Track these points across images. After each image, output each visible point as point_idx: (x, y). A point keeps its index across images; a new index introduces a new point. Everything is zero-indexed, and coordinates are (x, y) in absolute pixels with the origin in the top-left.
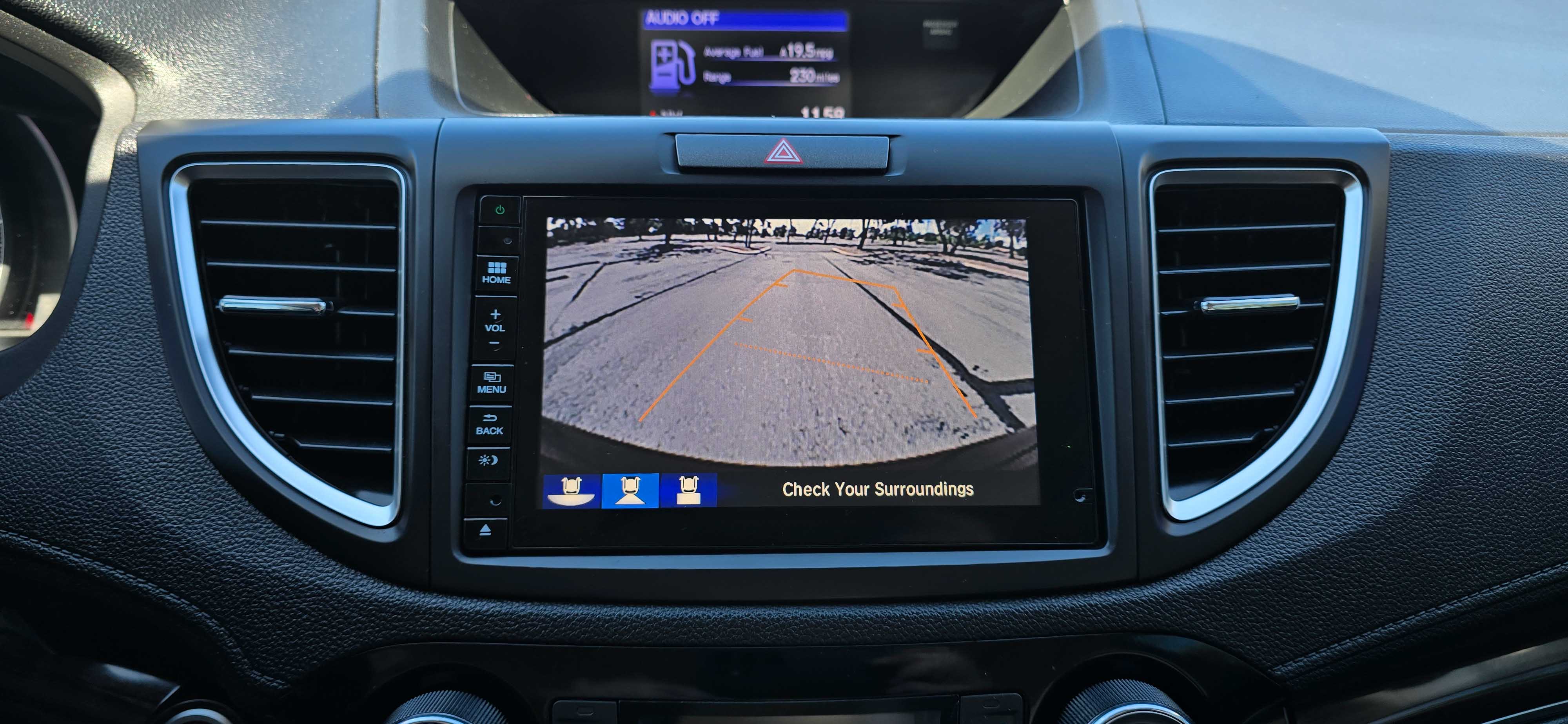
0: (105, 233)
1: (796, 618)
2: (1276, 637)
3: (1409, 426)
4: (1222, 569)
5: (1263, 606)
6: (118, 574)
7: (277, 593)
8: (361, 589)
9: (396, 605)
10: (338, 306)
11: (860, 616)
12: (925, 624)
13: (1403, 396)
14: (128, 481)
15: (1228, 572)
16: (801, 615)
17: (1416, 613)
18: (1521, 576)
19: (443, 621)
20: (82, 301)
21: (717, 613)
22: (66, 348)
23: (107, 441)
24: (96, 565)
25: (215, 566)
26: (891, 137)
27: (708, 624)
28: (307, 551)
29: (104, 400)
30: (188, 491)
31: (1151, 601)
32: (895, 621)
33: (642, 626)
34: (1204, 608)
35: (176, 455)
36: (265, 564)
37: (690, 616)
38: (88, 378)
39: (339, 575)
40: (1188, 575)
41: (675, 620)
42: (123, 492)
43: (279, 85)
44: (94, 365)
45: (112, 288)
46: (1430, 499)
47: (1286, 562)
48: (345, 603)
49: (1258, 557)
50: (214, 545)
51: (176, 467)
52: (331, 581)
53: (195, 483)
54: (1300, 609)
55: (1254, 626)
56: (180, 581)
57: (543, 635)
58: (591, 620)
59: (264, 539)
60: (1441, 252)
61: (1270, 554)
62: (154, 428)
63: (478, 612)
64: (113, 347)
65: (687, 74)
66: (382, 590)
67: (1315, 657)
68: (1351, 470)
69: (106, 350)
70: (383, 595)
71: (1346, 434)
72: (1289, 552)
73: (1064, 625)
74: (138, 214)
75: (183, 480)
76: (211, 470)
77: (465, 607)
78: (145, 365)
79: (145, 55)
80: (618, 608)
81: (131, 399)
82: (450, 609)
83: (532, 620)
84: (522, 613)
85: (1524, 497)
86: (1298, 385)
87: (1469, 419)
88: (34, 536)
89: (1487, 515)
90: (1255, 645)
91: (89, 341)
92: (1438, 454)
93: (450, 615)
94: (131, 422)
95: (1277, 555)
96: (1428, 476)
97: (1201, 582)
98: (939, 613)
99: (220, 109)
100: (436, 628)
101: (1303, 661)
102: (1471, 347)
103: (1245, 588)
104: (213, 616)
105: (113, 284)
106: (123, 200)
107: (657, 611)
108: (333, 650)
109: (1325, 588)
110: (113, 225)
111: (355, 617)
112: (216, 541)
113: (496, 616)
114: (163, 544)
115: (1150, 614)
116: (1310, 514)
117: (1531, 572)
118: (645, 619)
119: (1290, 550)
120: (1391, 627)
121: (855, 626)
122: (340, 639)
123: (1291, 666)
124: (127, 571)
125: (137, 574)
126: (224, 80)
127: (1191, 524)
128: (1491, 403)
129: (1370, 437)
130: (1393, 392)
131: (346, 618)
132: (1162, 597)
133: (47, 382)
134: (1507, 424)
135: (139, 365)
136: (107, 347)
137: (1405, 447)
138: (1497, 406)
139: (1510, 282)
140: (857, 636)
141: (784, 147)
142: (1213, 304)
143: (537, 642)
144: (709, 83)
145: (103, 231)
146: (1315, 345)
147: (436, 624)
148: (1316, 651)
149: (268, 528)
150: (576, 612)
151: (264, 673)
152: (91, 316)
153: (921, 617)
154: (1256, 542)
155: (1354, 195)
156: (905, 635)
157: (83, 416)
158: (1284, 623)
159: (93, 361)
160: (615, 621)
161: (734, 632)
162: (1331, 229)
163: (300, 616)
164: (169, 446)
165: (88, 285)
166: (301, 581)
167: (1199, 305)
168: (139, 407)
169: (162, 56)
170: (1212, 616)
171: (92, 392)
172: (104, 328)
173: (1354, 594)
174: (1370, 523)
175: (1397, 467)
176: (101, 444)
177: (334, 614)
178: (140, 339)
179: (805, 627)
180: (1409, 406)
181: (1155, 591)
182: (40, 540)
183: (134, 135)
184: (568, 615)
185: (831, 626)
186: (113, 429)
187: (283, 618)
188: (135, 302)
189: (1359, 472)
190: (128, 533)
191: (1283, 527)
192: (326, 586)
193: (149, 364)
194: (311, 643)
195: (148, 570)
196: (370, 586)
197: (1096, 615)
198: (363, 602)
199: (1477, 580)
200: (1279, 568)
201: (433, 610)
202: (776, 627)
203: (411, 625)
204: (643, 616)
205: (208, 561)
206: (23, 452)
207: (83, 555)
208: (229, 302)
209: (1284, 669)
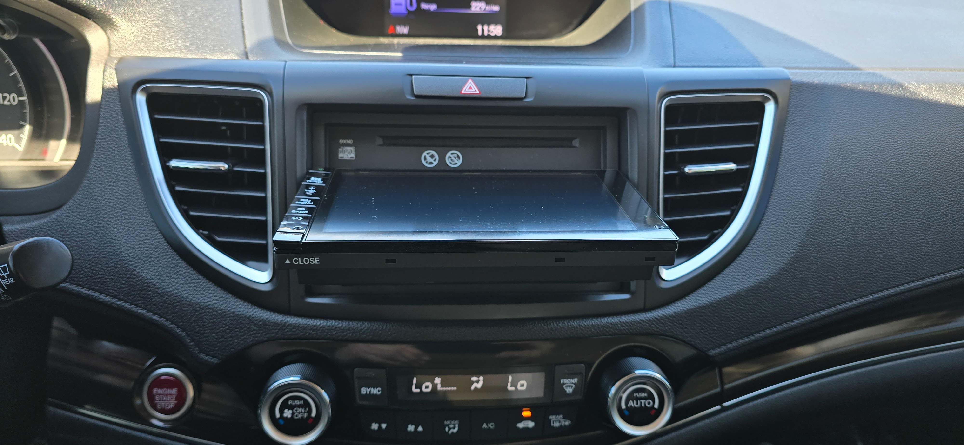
0: (102, 123)
2: (710, 336)
3: (785, 231)
4: (686, 304)
5: (705, 321)
6: (127, 305)
7: (212, 316)
8: (255, 314)
9: (273, 322)
10: (234, 166)
12: (538, 331)
13: (784, 216)
14: (128, 258)
15: (689, 305)
17: (781, 324)
18: (834, 306)
19: (297, 330)
20: (94, 160)
22: (88, 186)
23: (115, 236)
24: (114, 300)
25: (178, 302)
26: (527, 78)
28: (225, 294)
29: (111, 214)
30: (160, 263)
31: (650, 320)
33: (398, 332)
34: (676, 323)
35: (152, 244)
36: (205, 301)
38: (101, 203)
40: (670, 307)
42: (126, 263)
43: (190, 35)
44: (104, 195)
45: (109, 153)
46: (792, 269)
47: (718, 300)
48: (247, 321)
49: (704, 298)
50: (177, 291)
51: (154, 251)
52: (239, 309)
53: (164, 259)
55: (700, 331)
56: (160, 310)
57: (349, 337)
58: (373, 329)
59: (203, 288)
60: (811, 139)
61: (710, 297)
62: (140, 230)
63: (315, 326)
64: (113, 186)
65: (411, 4)
66: (265, 314)
67: (729, 346)
68: (755, 254)
69: (110, 187)
70: (266, 317)
71: (753, 235)
72: (720, 296)
73: (606, 331)
74: (119, 112)
75: (157, 257)
76: (171, 253)
77: (308, 323)
78: (131, 196)
79: (113, 16)
80: (385, 324)
81: (126, 214)
82: (300, 324)
84: (338, 326)
85: (840, 267)
86: (733, 208)
87: (816, 228)
88: (80, 285)
89: (820, 277)
90: (700, 340)
91: (100, 182)
92: (799, 246)
93: (301, 327)
94: (127, 226)
95: (713, 297)
96: (793, 258)
97: (676, 310)
99: (158, 50)
101: (723, 348)
102: (821, 191)
103: (697, 313)
104: (178, 327)
105: (109, 151)
106: (111, 104)
108: (242, 344)
109: (737, 313)
110: (107, 118)
111: (252, 328)
112: (178, 289)
113: (324, 327)
114: (150, 291)
115: (650, 326)
116: (732, 276)
117: (840, 304)
119: (720, 294)
120: (768, 332)
122: (245, 338)
123: (718, 350)
124: (131, 304)
125: (137, 306)
126: (158, 31)
127: (673, 282)
128: (828, 220)
129: (766, 237)
130: (779, 214)
131: (248, 328)
132: (656, 318)
133: (79, 205)
134: (835, 230)
135: (129, 196)
136: (110, 186)
137: (783, 242)
138: (831, 221)
139: (845, 156)
141: (470, 85)
142: (690, 169)
143: (346, 340)
144: (424, 10)
145: (101, 121)
146: (743, 188)
147: (294, 332)
148: (730, 343)
149: (204, 282)
150: (365, 325)
151: (207, 355)
152: (99, 169)
154: (704, 290)
155: (770, 108)
157: (100, 223)
158: (714, 329)
159: (103, 193)
160: (384, 330)
162: (756, 126)
163: (224, 327)
164: (148, 240)
165: (96, 151)
166: (224, 310)
167: (684, 169)
168: (130, 219)
169: (122, 16)
170: (680, 327)
171: (104, 210)
172: (107, 176)
173: (750, 315)
174: (761, 281)
175: (777, 253)
176: (112, 238)
177: (242, 326)
178: (127, 181)
180: (786, 221)
181: (652, 315)
182: (83, 287)
183: (114, 66)
186: (118, 230)
187: (215, 328)
188: (122, 161)
189: (758, 255)
190: (131, 285)
191: (718, 283)
192: (237, 312)
193: (134, 195)
194: (231, 341)
195: (143, 303)
196: (259, 312)
197: (623, 326)
198: (256, 320)
199: (812, 308)
200: (714, 303)
201: (292, 325)
205: (175, 299)
206: (70, 241)
207: (107, 295)
208: (175, 163)
209: (713, 352)
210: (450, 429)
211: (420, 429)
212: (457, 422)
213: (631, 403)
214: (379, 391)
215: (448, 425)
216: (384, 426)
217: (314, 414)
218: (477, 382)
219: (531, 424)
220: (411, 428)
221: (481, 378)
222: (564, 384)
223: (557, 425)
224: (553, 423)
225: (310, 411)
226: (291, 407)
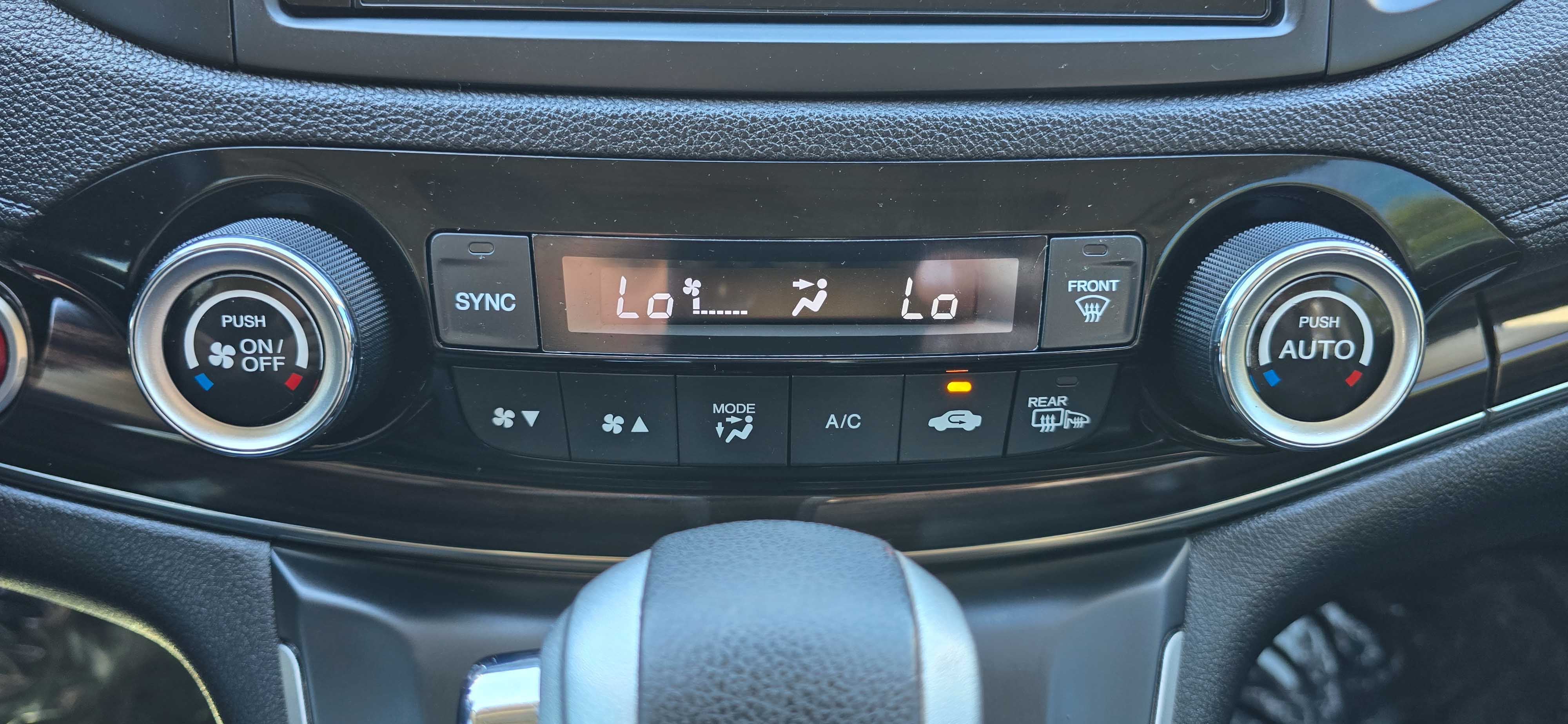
1: (803, 118)
2: (1518, 168)
4: (1450, 64)
5: (1506, 121)
8: (131, 67)
9: (185, 90)
11: (901, 117)
12: (1000, 130)
15: (1459, 68)
16: (810, 115)
21: (681, 109)
27: (667, 124)
28: (49, 13)
31: (1343, 107)
32: (955, 125)
33: (566, 124)
34: (1421, 119)
37: (639, 113)
39: (99, 46)
41: (616, 117)
47: (1547, 57)
48: (109, 87)
49: (1504, 49)
52: (86, 55)
54: (1557, 129)
55: (1489, 151)
57: (413, 137)
58: (486, 114)
63: (311, 102)
70: (165, 76)
72: (1551, 43)
73: (1211, 138)
77: (290, 94)
80: (527, 99)
82: (268, 96)
83: (396, 113)
84: (379, 104)
90: (1488, 178)
93: (269, 106)
95: (1533, 46)
97: (1419, 82)
98: (1023, 116)
100: (249, 124)
101: (1552, 207)
103: (1482, 93)
107: (588, 104)
108: (97, 158)
111: (124, 108)
113: (339, 107)
118: (570, 114)
119: (1553, 40)
121: (893, 132)
122: (104, 141)
123: (1535, 213)
131: (112, 109)
132: (1360, 103)
140: (895, 146)
143: (404, 147)
147: (247, 119)
150: (463, 103)
153: (995, 120)
156: (970, 147)
158: (1533, 148)
160: (524, 117)
161: (707, 137)
163: (43, 108)
166: (40, 55)
170: (1430, 132)
177: (94, 103)
179: (817, 132)
181: (1348, 93)
184: (450, 107)
185: (857, 131)
187: (18, 110)
191: (1542, 8)
192: (78, 61)
194: (63, 148)
196: (145, 62)
198: (136, 85)
200: (1536, 64)
201: (242, 98)
202: (773, 131)
203: (210, 119)
204: (568, 111)
209: (1524, 217)
210: (728, 428)
211: (640, 427)
212: (748, 408)
213: (1289, 349)
214: (508, 302)
215: (722, 417)
216: (531, 417)
217: (302, 361)
218: (811, 293)
219: (971, 421)
220: (613, 424)
221: (822, 283)
222: (1076, 294)
223: (1048, 425)
224: (1038, 421)
225: (291, 352)
226: (231, 336)
